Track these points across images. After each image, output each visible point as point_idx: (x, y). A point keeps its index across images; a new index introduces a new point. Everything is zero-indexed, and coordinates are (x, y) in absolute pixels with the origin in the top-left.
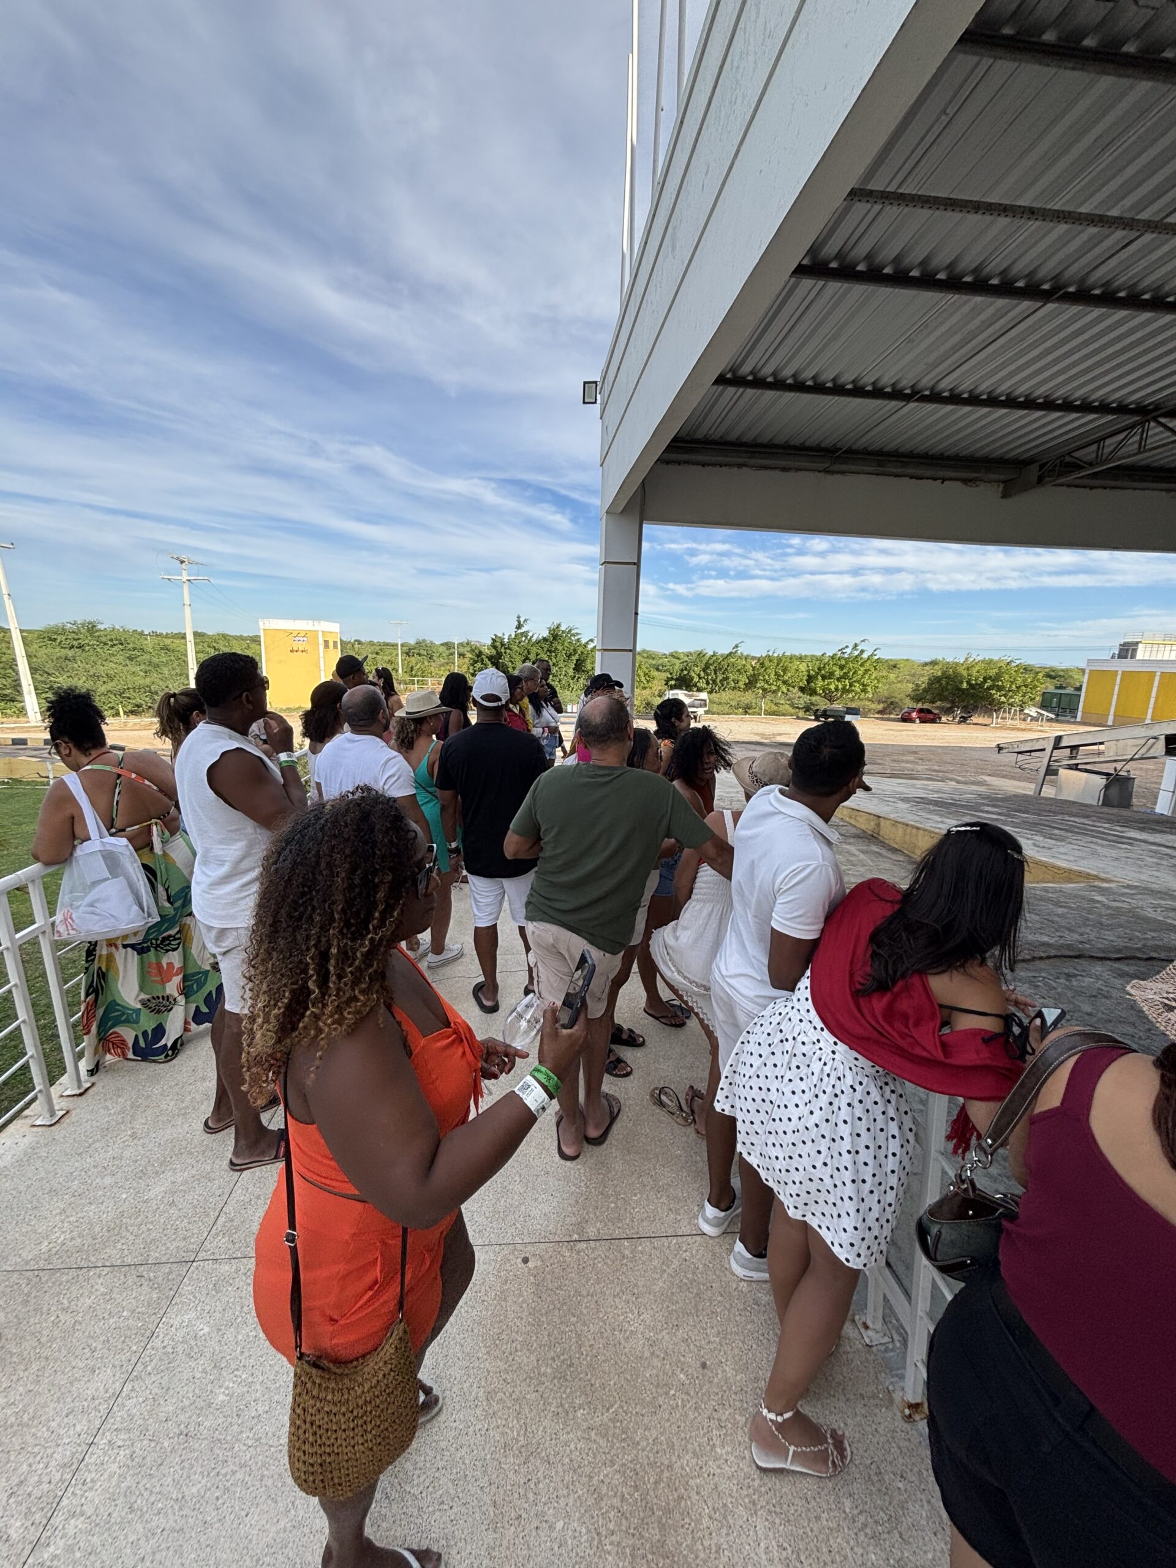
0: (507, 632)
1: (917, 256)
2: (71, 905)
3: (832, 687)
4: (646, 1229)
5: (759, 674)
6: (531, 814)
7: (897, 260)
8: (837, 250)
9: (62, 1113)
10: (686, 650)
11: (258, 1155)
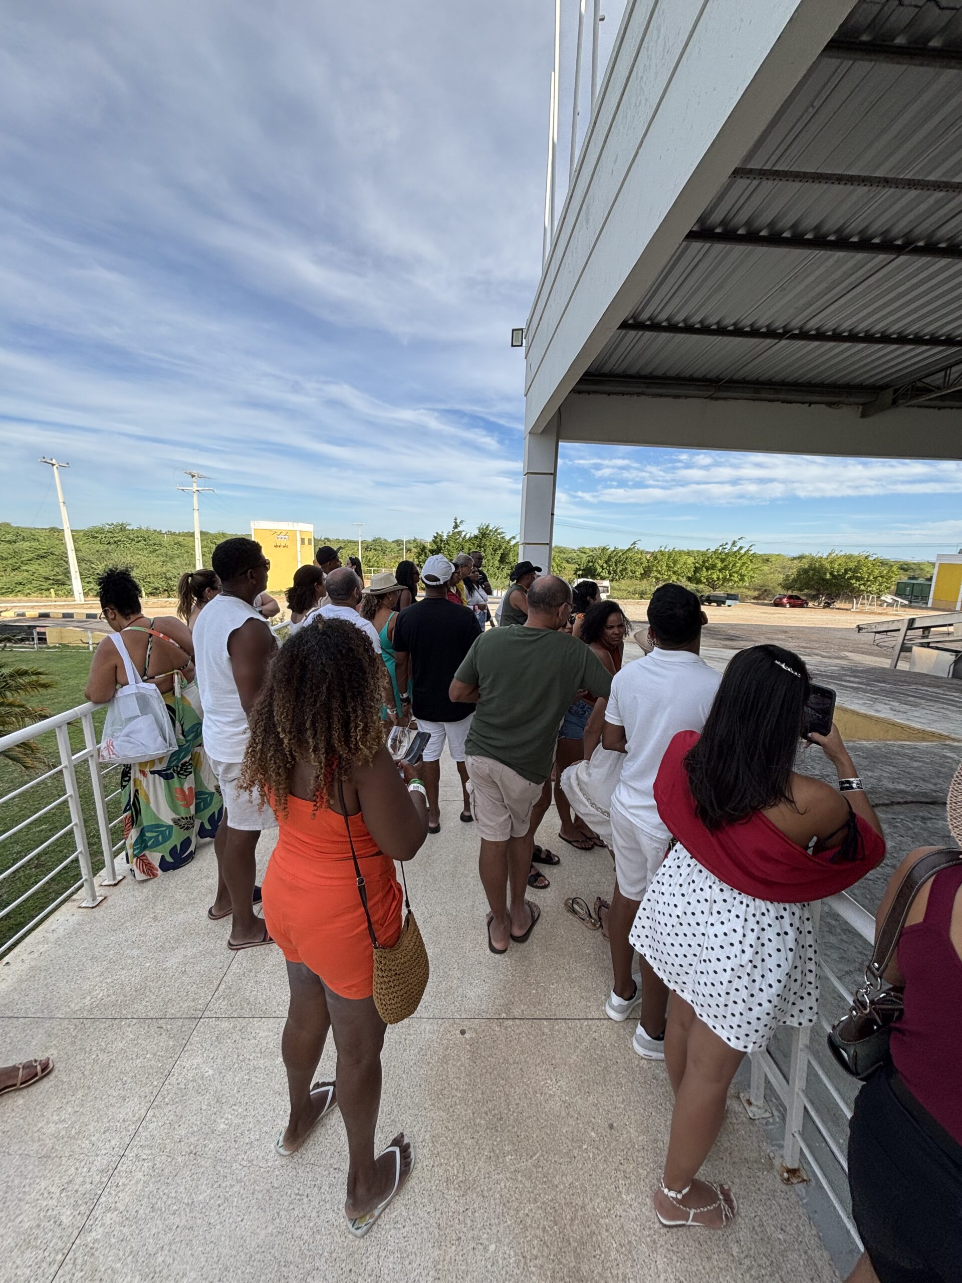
0: (446, 530)
1: (789, 220)
2: (113, 736)
3: (715, 577)
4: (563, 1012)
5: (653, 566)
6: (472, 665)
7: (771, 225)
8: (722, 218)
9: (100, 899)
10: (593, 546)
11: (250, 938)
